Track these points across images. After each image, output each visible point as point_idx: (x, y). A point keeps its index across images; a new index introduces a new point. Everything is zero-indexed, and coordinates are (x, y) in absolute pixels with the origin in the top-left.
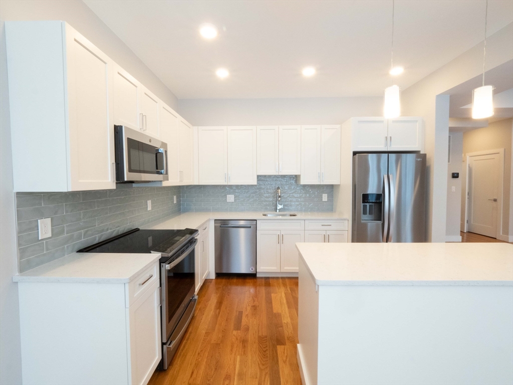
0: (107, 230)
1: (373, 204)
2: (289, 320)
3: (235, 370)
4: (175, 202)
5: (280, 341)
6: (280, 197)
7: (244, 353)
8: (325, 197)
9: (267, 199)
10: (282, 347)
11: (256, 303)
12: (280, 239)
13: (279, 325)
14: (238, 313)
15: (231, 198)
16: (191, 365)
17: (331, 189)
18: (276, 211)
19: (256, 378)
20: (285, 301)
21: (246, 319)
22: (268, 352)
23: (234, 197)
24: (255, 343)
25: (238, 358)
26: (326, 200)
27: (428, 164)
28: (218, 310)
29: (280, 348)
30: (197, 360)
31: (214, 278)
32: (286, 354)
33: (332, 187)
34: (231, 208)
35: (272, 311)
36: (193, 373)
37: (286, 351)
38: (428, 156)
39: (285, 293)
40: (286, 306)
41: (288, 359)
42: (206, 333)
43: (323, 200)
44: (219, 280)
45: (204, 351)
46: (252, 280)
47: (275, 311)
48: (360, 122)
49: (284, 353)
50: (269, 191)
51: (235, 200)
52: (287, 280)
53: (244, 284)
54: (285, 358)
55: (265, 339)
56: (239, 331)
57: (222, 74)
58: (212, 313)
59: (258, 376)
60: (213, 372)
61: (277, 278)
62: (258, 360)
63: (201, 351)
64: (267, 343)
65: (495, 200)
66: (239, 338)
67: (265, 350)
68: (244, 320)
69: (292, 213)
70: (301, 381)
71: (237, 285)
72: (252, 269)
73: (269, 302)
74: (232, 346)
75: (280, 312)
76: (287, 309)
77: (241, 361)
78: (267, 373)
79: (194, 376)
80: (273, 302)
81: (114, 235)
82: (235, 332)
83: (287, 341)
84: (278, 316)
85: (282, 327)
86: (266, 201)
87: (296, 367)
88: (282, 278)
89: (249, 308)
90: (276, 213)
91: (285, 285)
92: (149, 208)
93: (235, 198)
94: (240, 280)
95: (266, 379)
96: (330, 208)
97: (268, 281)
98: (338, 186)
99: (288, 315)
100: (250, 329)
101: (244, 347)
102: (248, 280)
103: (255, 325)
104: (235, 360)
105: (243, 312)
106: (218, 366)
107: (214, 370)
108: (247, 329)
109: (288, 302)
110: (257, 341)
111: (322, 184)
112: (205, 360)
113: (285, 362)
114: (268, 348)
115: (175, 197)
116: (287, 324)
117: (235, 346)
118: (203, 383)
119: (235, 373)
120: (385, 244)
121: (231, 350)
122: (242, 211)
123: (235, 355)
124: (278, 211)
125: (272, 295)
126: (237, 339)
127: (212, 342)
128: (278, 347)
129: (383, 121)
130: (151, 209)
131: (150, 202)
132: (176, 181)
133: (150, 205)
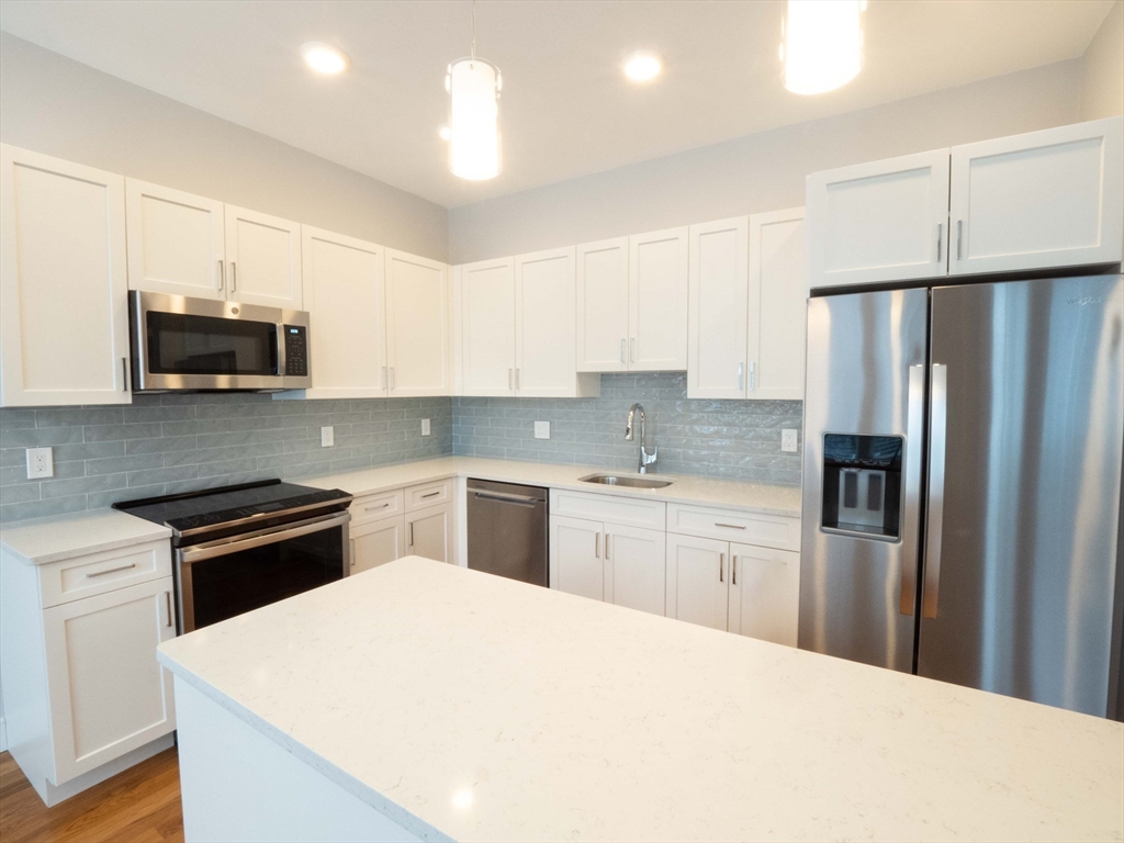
1: (882, 473)
4: (425, 432)
12: (602, 547)
15: (542, 429)
34: (542, 453)
43: (785, 448)
51: (550, 435)
81: (213, 485)
93: (551, 429)
115: (425, 423)
122: (567, 462)
124: (643, 469)
129: (929, 168)
130: (331, 443)
131: (331, 429)
132: (370, 388)
133: (327, 436)
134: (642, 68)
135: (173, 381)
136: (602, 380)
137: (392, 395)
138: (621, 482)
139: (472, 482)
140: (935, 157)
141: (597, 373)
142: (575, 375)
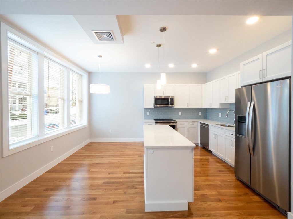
12: (215, 137)
23: (221, 115)
34: (220, 120)
115: (200, 113)
129: (259, 58)
130: (181, 115)
131: (181, 113)
132: (185, 106)
133: (180, 114)
134: (213, 51)
135: (158, 106)
136: (230, 105)
137: (189, 107)
138: (228, 126)
139: (201, 123)
140: (260, 56)
141: (229, 103)
142: (219, 104)
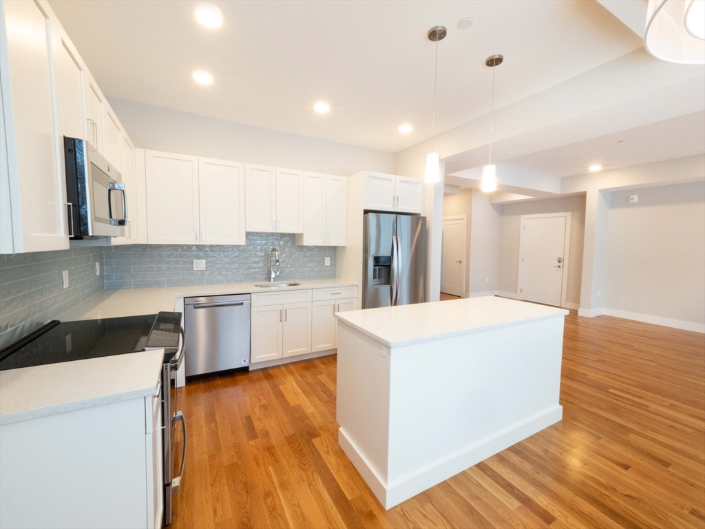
0: (6, 328)
1: (382, 267)
2: (313, 409)
3: (273, 483)
4: (98, 273)
5: (312, 434)
6: (278, 261)
7: (276, 461)
8: (327, 261)
9: (255, 265)
10: (318, 439)
11: (263, 402)
12: (283, 316)
13: (304, 417)
14: (244, 420)
15: (200, 265)
16: (207, 502)
17: (333, 251)
18: (270, 281)
19: (303, 480)
20: (299, 390)
21: (259, 423)
22: (304, 449)
23: (205, 263)
24: (284, 446)
25: (271, 469)
26: (329, 264)
27: (427, 227)
28: (213, 425)
29: (316, 441)
30: (213, 493)
31: (184, 385)
32: (325, 445)
33: (334, 249)
34: (200, 279)
35: (289, 404)
36: (215, 510)
37: (324, 442)
38: (427, 220)
39: (296, 382)
40: (303, 395)
41: (330, 449)
42: (209, 457)
43: (326, 264)
44: (193, 387)
45: (218, 479)
46: (245, 376)
47: (292, 405)
48: (370, 177)
49: (323, 444)
50: (259, 254)
51: (206, 268)
52: (291, 367)
53: (235, 384)
54: (326, 450)
55: (295, 437)
56: (256, 440)
57: (203, 78)
58: (205, 430)
59: (305, 479)
60: (245, 498)
61: (278, 367)
62: (296, 461)
63: (214, 480)
64: (299, 440)
65: (460, 262)
66: (261, 447)
67: (299, 448)
68: (257, 424)
69: (291, 282)
70: (352, 464)
71: (226, 386)
72: (245, 361)
73: (280, 396)
74: (257, 460)
75: (299, 403)
76: (305, 398)
77: (276, 471)
78: (313, 471)
79: (219, 511)
80: (286, 395)
82: (252, 443)
83: (320, 432)
84: (298, 408)
85: (308, 418)
86: (254, 268)
87: (341, 454)
88: (284, 365)
89: (257, 410)
90: (270, 283)
91: (291, 373)
92: (66, 285)
93: (207, 264)
94: (228, 380)
95: (315, 477)
96: (332, 274)
97: (267, 373)
98: (343, 248)
99: (310, 404)
100: (270, 433)
101: (272, 454)
102: (238, 378)
103: (274, 426)
104: (268, 474)
105: (252, 416)
106: (248, 488)
107: (244, 494)
108: (267, 434)
109: (304, 392)
110: (285, 443)
111: (327, 245)
112: (226, 488)
113: (328, 453)
114: (302, 445)
115: (97, 265)
116: (313, 413)
117: (260, 457)
118: (237, 514)
119: (275, 487)
120: (394, 307)
121: (258, 464)
122: (219, 282)
123: (265, 467)
124: (272, 280)
125: (280, 387)
126: (259, 449)
127: (225, 464)
128: (314, 440)
129: (391, 179)
130: (68, 285)
131: (66, 273)
133: (66, 278)
134: (322, 108)
142: (245, 233)
